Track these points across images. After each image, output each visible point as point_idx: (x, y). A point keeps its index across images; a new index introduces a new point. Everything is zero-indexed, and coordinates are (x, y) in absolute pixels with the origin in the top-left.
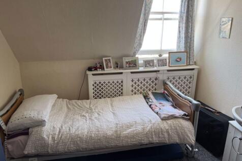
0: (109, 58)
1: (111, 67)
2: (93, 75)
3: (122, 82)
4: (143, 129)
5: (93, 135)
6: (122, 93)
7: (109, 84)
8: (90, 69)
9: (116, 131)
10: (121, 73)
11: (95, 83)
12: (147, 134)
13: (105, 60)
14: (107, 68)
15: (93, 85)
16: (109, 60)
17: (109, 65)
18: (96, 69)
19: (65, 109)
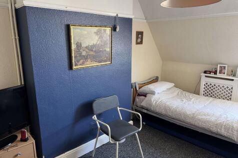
0: (224, 65)
1: (224, 73)
2: (206, 76)
3: (232, 88)
4: (216, 120)
5: (178, 110)
6: (230, 99)
7: (219, 88)
8: (205, 72)
9: (194, 114)
10: (233, 80)
11: (207, 84)
12: (217, 124)
13: (220, 67)
14: (220, 73)
15: (205, 85)
16: (225, 67)
17: (223, 71)
18: (210, 72)
19: (175, 94)
